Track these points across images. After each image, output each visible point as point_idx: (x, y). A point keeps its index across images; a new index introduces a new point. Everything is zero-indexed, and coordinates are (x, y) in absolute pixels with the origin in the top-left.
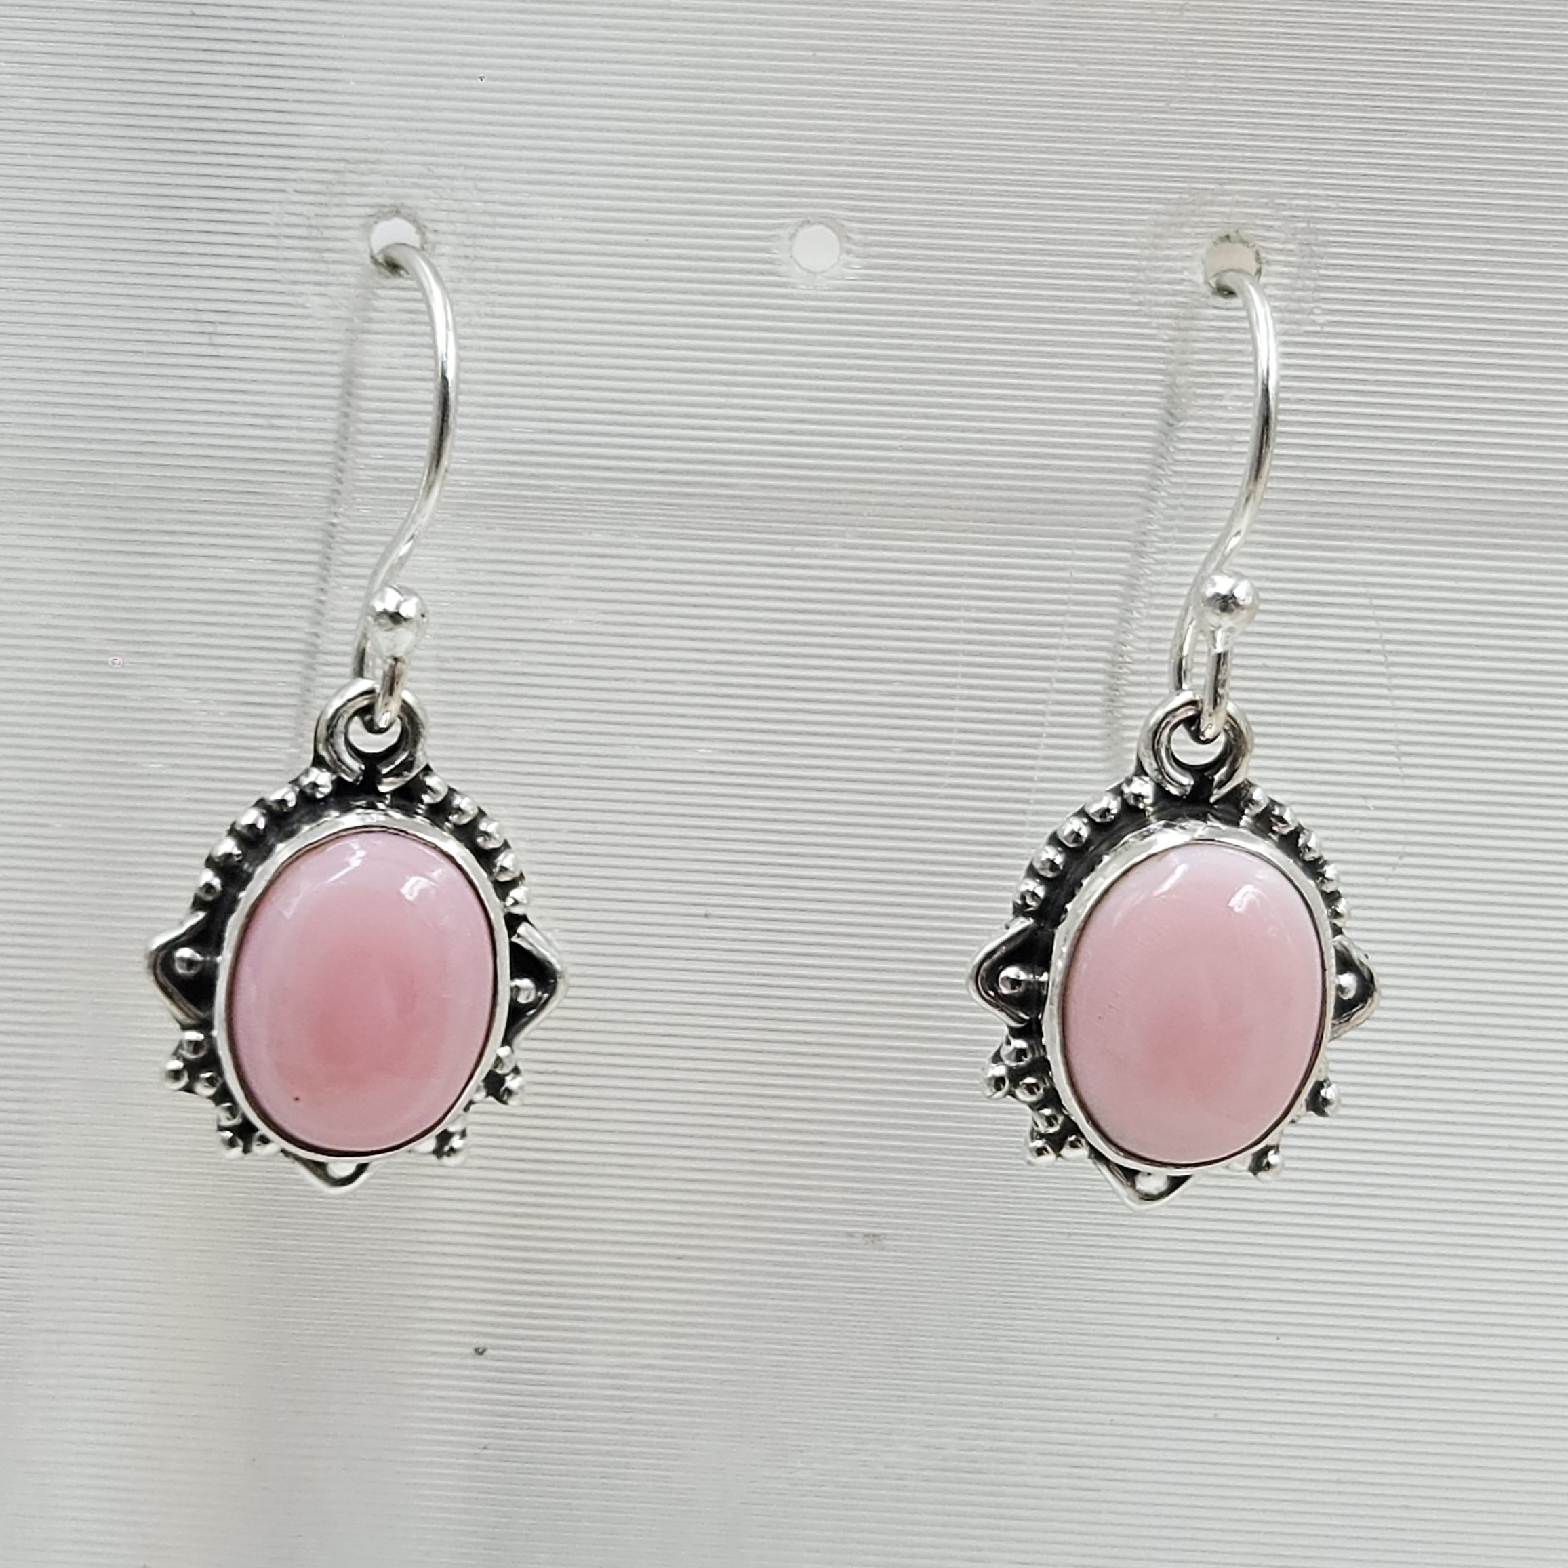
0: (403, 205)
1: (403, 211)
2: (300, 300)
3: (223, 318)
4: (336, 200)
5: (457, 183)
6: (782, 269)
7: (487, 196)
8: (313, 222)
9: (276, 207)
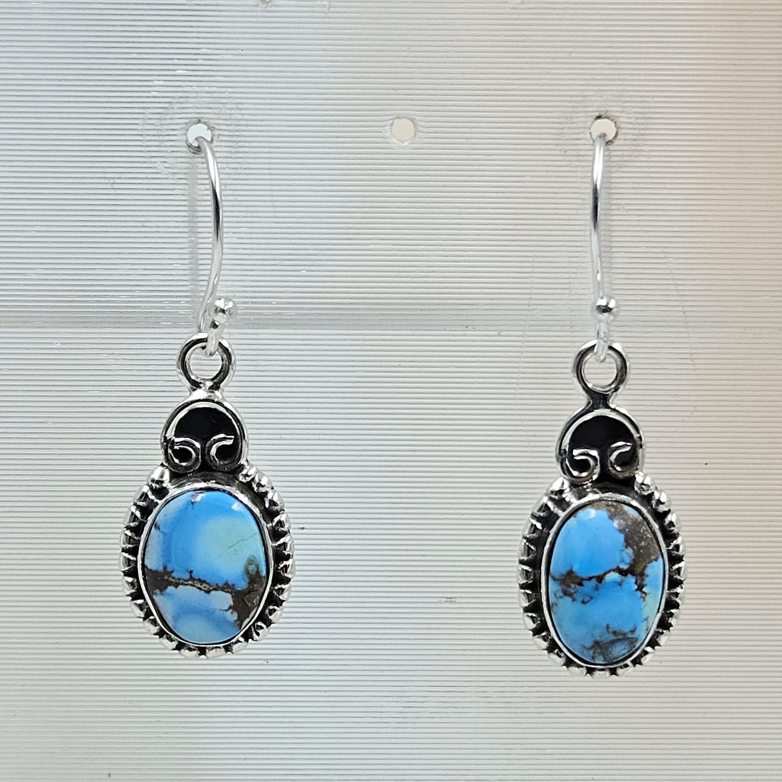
0: (202, 118)
1: (203, 120)
2: (155, 165)
3: (118, 176)
4: (170, 116)
5: (227, 106)
6: (388, 140)
7: (243, 112)
8: (159, 127)
9: (141, 122)
